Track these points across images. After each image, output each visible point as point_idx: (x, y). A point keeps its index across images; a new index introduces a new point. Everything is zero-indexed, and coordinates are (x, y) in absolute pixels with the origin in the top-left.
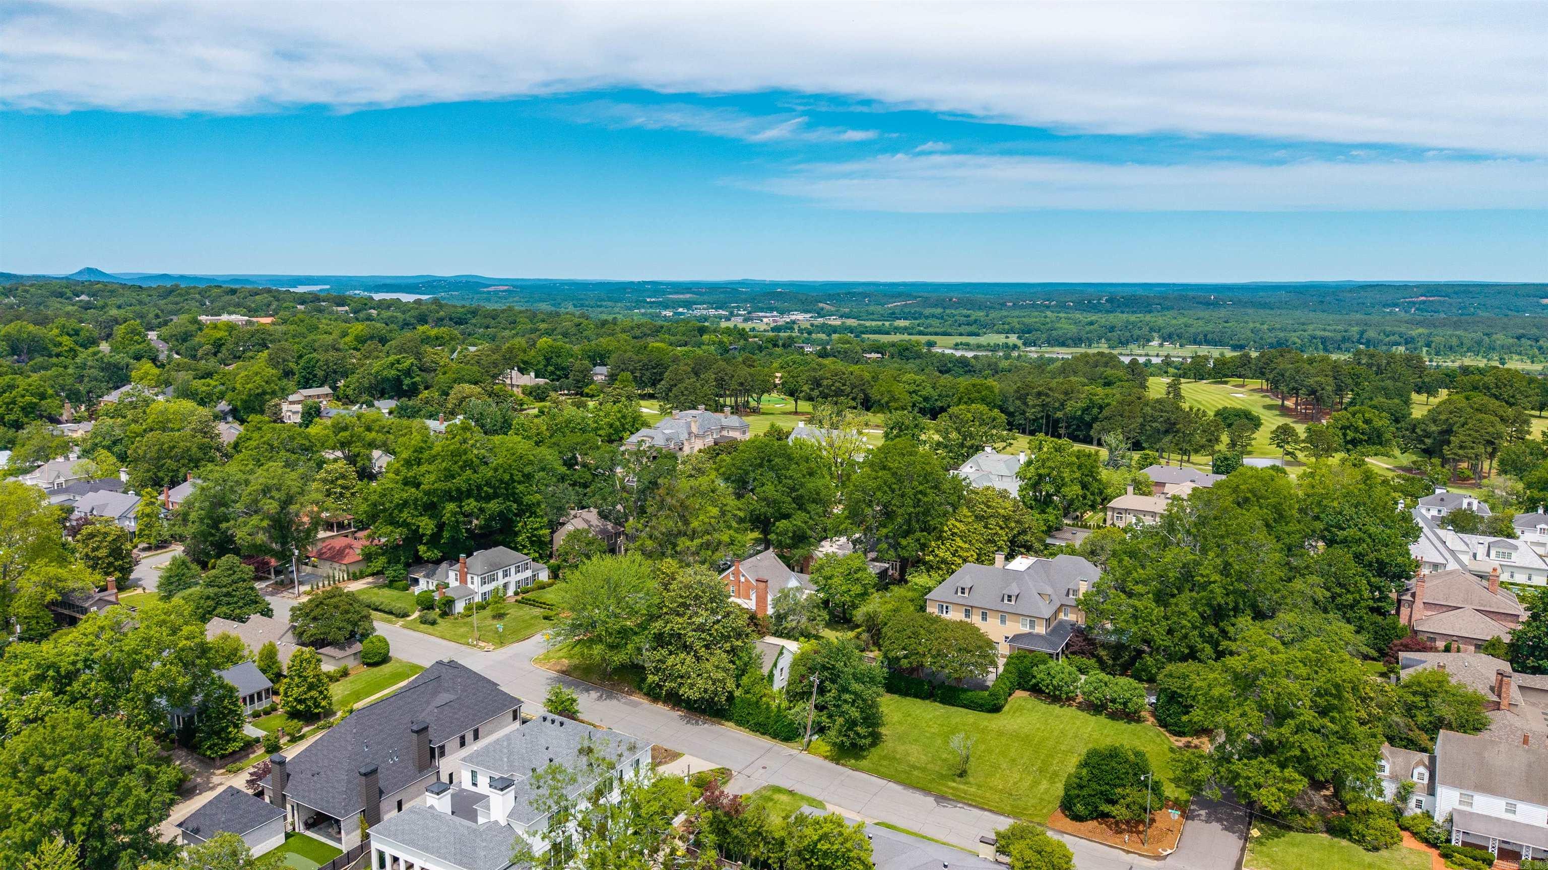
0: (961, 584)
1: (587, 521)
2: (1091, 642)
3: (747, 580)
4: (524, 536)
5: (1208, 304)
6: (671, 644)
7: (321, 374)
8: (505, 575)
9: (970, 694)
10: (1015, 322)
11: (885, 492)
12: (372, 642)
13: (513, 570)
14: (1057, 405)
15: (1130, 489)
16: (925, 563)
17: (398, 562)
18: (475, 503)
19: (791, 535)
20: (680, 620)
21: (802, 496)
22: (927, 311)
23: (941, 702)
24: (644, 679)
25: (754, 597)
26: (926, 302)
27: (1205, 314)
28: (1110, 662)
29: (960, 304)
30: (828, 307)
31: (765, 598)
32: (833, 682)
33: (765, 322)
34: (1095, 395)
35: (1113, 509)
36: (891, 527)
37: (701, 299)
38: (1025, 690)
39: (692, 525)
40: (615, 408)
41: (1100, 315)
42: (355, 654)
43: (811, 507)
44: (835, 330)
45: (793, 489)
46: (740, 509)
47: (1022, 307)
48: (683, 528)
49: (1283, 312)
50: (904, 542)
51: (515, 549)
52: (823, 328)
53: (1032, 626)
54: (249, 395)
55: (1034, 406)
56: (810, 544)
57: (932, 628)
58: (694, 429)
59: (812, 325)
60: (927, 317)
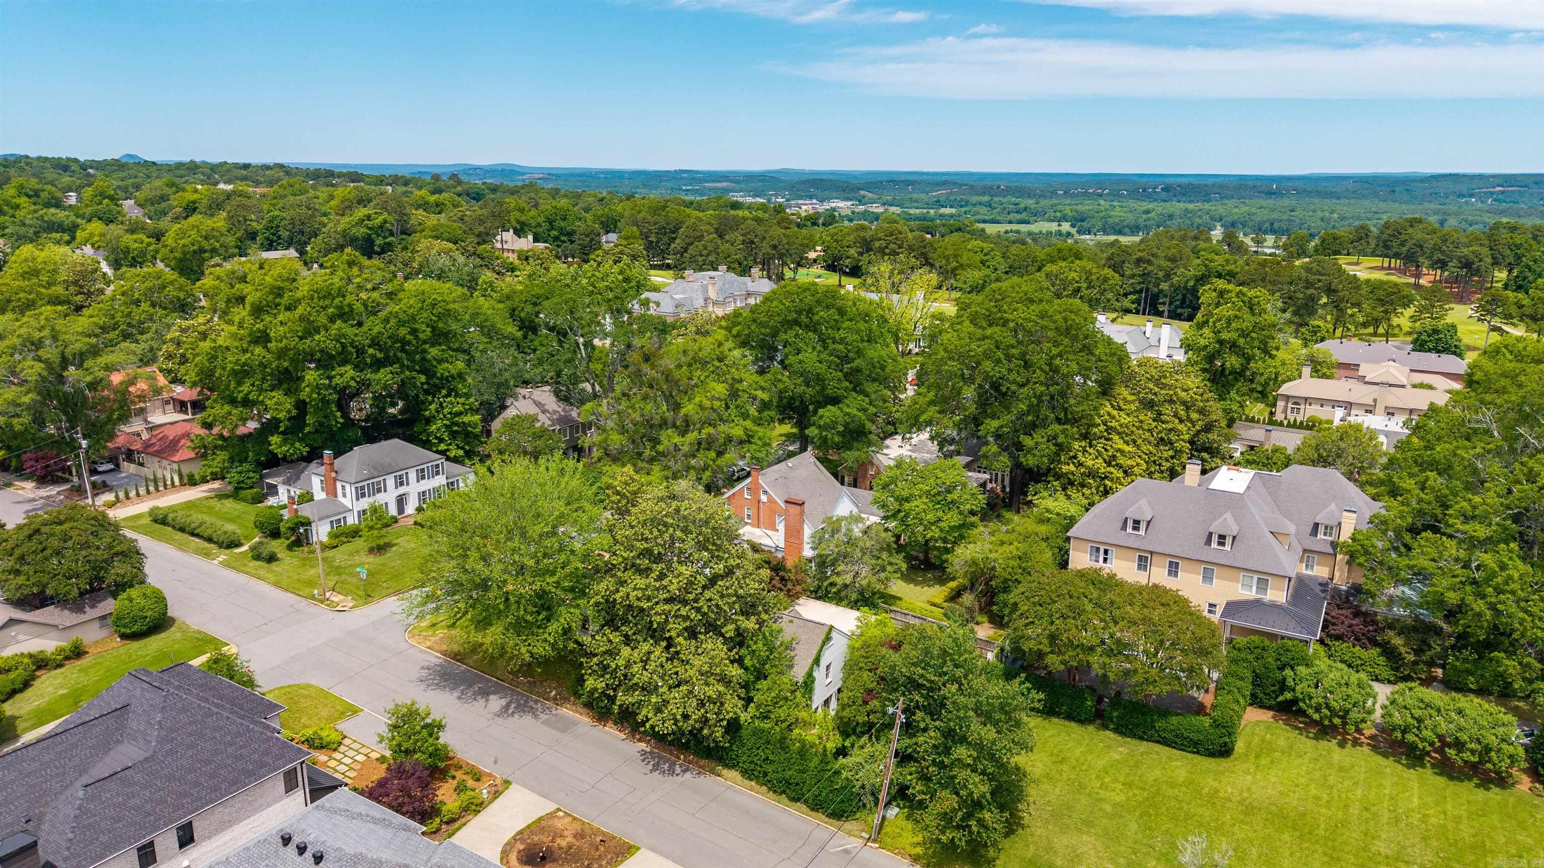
0: (1132, 513)
1: (538, 404)
2: (1368, 618)
3: (771, 500)
4: (439, 423)
5: (1271, 193)
6: (626, 622)
7: (285, 234)
8: (400, 482)
9: (1174, 720)
10: (1068, 211)
11: (998, 361)
12: (131, 600)
13: (412, 475)
14: (1161, 274)
15: (1307, 371)
16: (1058, 477)
17: (245, 460)
18: (351, 373)
19: (841, 428)
20: (641, 582)
21: (858, 370)
22: (975, 199)
23: (1116, 731)
24: (581, 681)
25: (781, 527)
26: (973, 189)
27: (1270, 202)
28: (1411, 657)
29: (1009, 191)
30: (870, 195)
31: (799, 532)
32: (933, 714)
33: (806, 208)
34: (1211, 261)
35: (1287, 398)
36: (1007, 418)
37: (738, 187)
38: (1262, 706)
39: (683, 411)
40: (616, 269)
41: (1155, 204)
42: (104, 618)
43: (870, 387)
44: (877, 217)
45: (845, 359)
46: (763, 389)
47: (1074, 196)
48: (669, 415)
49: (1352, 201)
50: (1028, 442)
51: (426, 444)
52: (865, 215)
53: (1262, 585)
54: (185, 254)
55: (1133, 276)
56: (870, 444)
57: (1105, 600)
58: (712, 294)
59: (853, 212)
60: (974, 205)
